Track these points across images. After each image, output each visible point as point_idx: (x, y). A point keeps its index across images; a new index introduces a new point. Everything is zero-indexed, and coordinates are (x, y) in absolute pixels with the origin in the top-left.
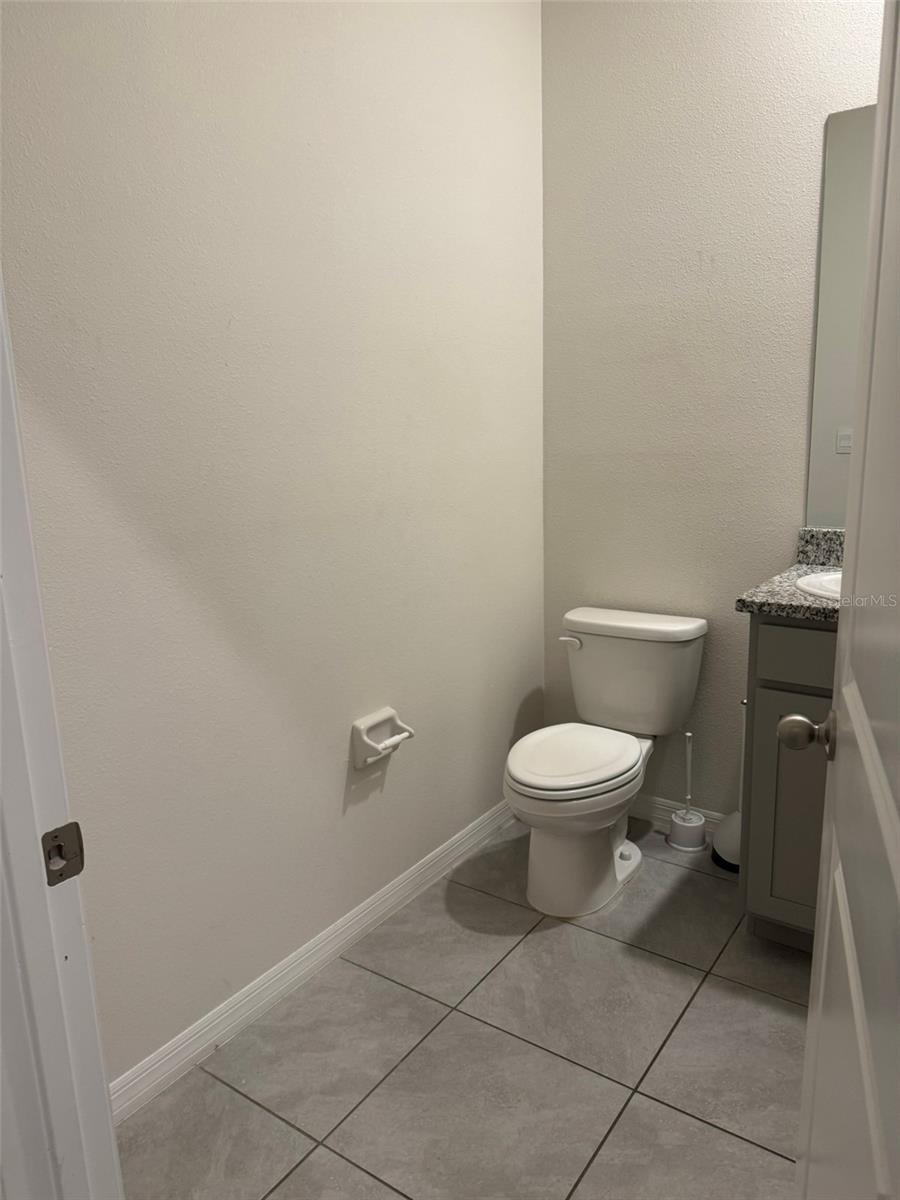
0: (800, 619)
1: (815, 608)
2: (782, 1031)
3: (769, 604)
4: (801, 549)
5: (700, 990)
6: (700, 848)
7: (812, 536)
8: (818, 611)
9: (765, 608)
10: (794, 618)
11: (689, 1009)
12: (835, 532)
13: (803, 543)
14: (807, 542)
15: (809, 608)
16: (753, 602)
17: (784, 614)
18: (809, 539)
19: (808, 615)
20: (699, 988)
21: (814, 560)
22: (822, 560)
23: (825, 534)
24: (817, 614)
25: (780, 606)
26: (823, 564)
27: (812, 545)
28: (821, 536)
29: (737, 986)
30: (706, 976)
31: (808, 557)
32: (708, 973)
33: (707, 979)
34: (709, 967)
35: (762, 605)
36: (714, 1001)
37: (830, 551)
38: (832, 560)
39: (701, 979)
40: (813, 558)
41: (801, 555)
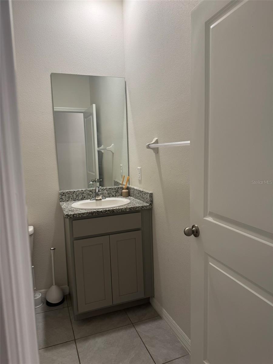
0: (85, 216)
1: (89, 212)
2: (106, 342)
3: (76, 214)
4: (61, 198)
5: (77, 346)
6: (42, 304)
7: (63, 193)
8: (90, 213)
9: (75, 215)
10: (84, 217)
11: (79, 354)
12: (70, 191)
13: (61, 196)
14: (62, 195)
15: (87, 213)
16: (71, 214)
17: (81, 216)
18: (63, 194)
19: (87, 215)
20: (76, 346)
21: (65, 200)
22: (67, 200)
23: (67, 192)
24: (90, 214)
25: (79, 214)
26: (68, 201)
27: (64, 196)
28: (66, 193)
29: (86, 338)
30: (75, 341)
31: (63, 200)
32: (75, 340)
33: (76, 342)
34: (74, 338)
35: (74, 215)
36: (83, 347)
37: (69, 197)
38: (70, 199)
39: (75, 343)
40: (64, 200)
41: (61, 199)
